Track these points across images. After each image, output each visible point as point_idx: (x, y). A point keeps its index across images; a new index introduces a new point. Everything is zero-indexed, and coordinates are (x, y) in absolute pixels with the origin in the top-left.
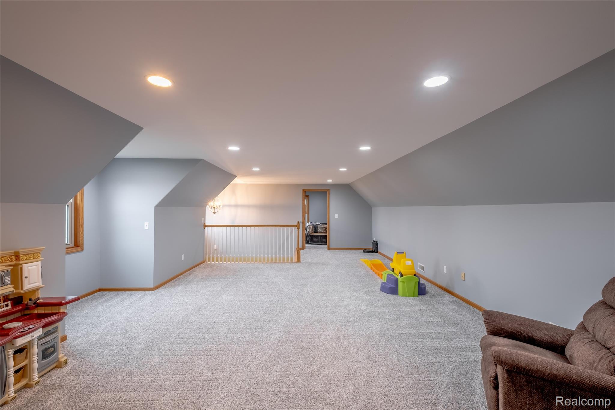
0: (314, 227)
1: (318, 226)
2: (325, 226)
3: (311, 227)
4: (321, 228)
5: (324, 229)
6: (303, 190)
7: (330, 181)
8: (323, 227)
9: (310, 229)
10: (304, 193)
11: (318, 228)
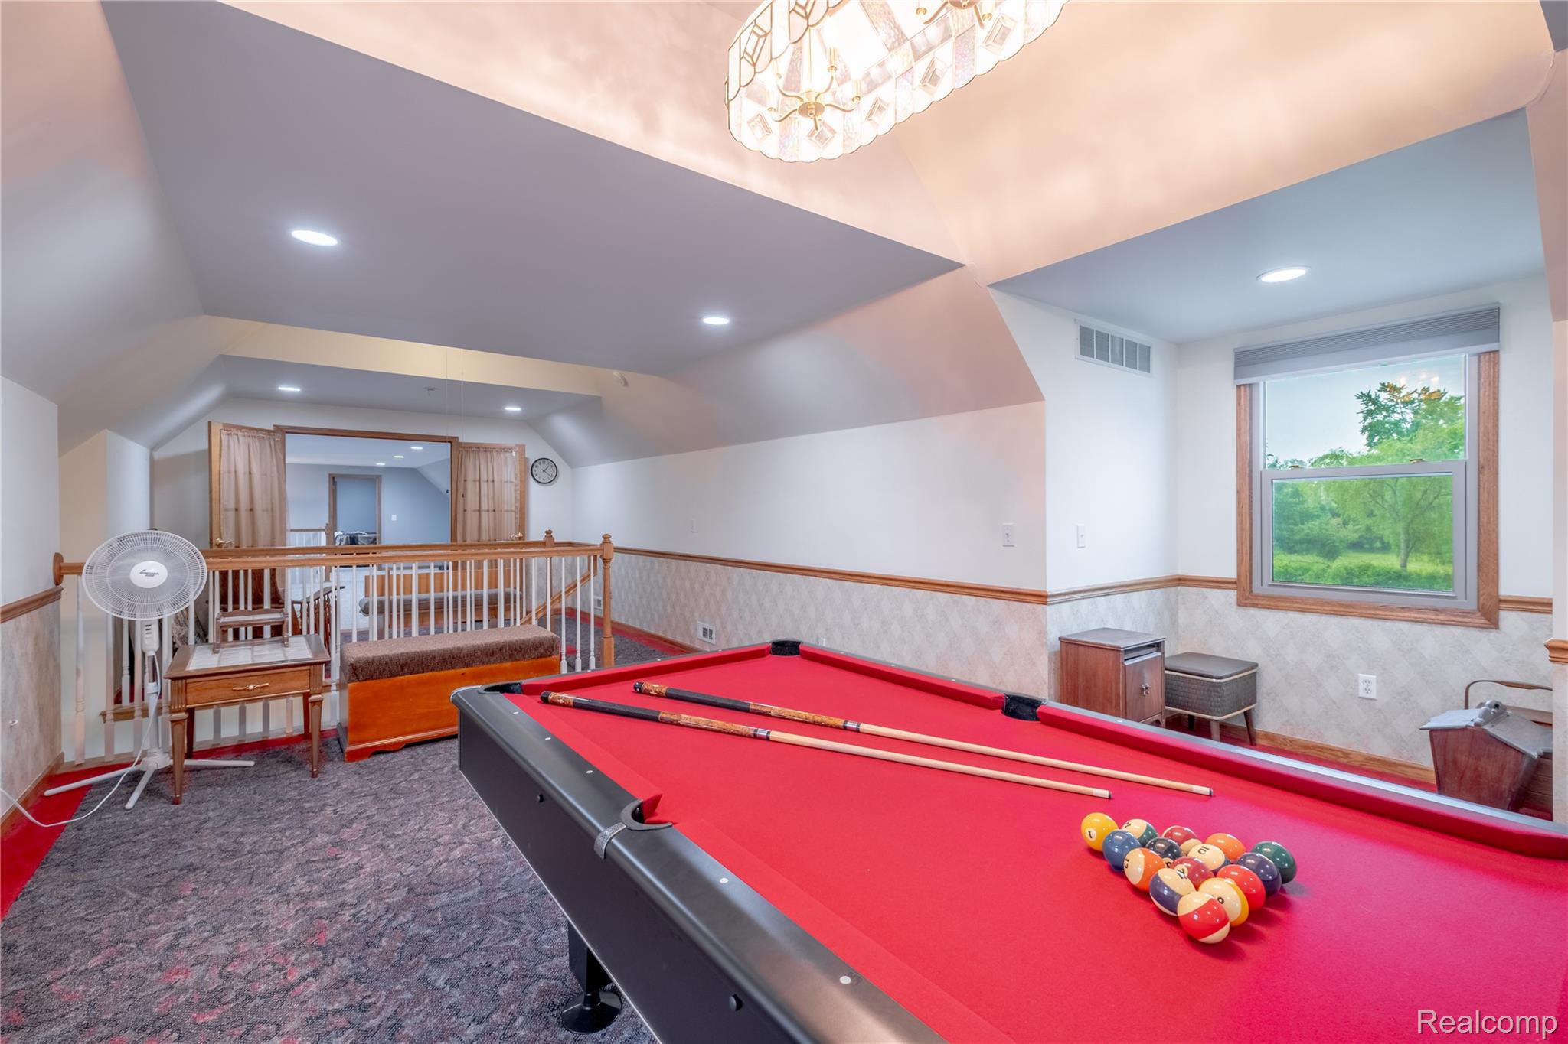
0: (351, 538)
1: (359, 536)
2: (372, 536)
3: (345, 537)
4: (364, 538)
5: (372, 540)
6: (330, 475)
7: (381, 464)
8: (369, 538)
9: (341, 541)
10: (331, 479)
11: (359, 539)
